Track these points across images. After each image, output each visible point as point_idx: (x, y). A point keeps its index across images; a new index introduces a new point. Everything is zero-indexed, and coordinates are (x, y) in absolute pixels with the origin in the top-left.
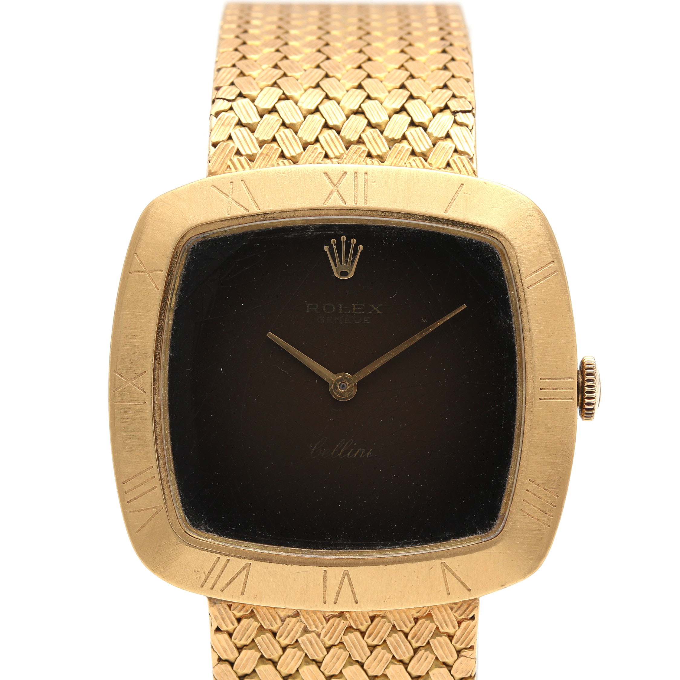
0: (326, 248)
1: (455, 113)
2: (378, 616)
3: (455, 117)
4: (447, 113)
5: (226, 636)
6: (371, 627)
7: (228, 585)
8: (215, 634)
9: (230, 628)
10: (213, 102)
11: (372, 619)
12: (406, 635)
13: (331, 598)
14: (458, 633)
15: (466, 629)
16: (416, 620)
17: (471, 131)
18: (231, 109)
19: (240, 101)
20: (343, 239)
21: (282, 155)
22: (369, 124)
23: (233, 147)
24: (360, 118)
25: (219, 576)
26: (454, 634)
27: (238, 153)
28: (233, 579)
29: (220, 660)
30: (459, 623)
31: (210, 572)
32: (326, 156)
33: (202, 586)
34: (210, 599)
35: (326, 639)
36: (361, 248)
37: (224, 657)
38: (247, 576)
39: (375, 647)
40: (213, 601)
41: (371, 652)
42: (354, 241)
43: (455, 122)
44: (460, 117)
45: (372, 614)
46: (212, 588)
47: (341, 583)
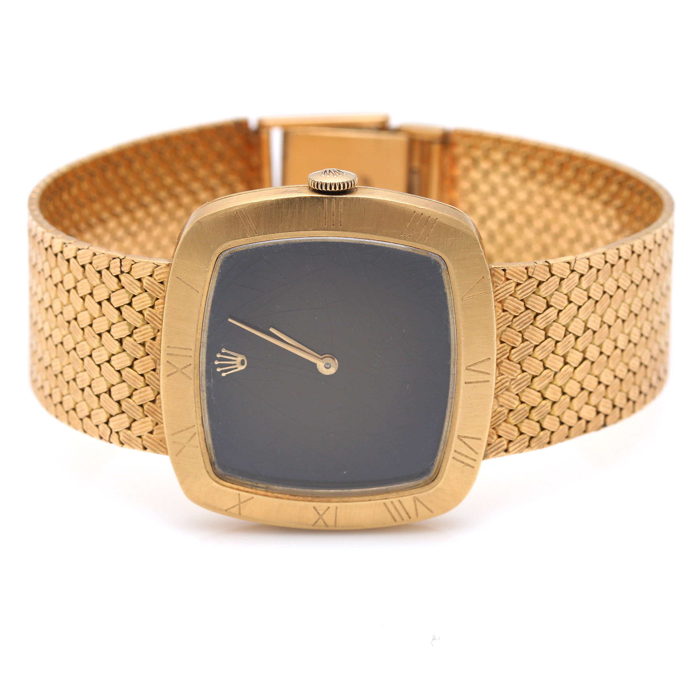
0: (224, 374)
1: (122, 272)
2: (500, 338)
3: (124, 273)
4: (122, 277)
5: (511, 444)
6: (508, 343)
7: (473, 450)
8: (509, 452)
9: (505, 442)
10: (111, 443)
11: (502, 342)
12: (515, 317)
13: (486, 377)
14: (515, 280)
15: (512, 275)
16: (504, 311)
17: (136, 263)
18: (117, 433)
19: (111, 424)
20: (217, 363)
21: (153, 402)
22: (130, 336)
23: (147, 436)
24: (125, 342)
25: (466, 457)
26: (516, 282)
27: (151, 432)
28: (469, 447)
29: (529, 446)
30: (508, 279)
31: (463, 462)
32: (154, 370)
33: (473, 467)
34: (484, 459)
35: (516, 374)
36: (224, 351)
37: (527, 444)
38: (467, 437)
39: (523, 338)
40: (485, 457)
41: (527, 340)
42: (219, 356)
43: (128, 273)
44: (126, 269)
45: (499, 342)
46: (475, 460)
47: (474, 371)
